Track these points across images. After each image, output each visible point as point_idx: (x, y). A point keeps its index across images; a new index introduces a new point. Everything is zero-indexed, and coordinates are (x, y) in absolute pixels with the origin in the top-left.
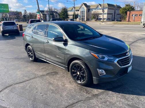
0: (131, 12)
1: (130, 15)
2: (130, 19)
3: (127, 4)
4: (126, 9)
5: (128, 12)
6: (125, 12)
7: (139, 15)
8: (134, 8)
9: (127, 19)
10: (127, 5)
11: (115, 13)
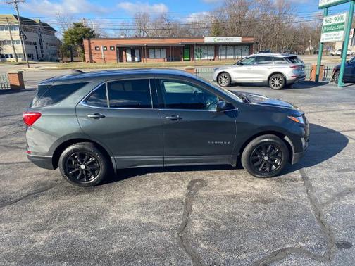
0: (92, 41)
1: (90, 46)
2: (93, 57)
3: (78, 21)
4: (78, 34)
5: (86, 42)
6: (77, 41)
7: (109, 48)
8: (92, 32)
9: (87, 56)
10: (77, 25)
11: (40, 40)
